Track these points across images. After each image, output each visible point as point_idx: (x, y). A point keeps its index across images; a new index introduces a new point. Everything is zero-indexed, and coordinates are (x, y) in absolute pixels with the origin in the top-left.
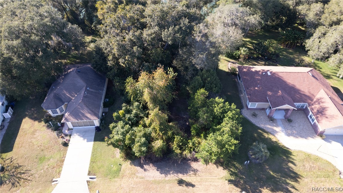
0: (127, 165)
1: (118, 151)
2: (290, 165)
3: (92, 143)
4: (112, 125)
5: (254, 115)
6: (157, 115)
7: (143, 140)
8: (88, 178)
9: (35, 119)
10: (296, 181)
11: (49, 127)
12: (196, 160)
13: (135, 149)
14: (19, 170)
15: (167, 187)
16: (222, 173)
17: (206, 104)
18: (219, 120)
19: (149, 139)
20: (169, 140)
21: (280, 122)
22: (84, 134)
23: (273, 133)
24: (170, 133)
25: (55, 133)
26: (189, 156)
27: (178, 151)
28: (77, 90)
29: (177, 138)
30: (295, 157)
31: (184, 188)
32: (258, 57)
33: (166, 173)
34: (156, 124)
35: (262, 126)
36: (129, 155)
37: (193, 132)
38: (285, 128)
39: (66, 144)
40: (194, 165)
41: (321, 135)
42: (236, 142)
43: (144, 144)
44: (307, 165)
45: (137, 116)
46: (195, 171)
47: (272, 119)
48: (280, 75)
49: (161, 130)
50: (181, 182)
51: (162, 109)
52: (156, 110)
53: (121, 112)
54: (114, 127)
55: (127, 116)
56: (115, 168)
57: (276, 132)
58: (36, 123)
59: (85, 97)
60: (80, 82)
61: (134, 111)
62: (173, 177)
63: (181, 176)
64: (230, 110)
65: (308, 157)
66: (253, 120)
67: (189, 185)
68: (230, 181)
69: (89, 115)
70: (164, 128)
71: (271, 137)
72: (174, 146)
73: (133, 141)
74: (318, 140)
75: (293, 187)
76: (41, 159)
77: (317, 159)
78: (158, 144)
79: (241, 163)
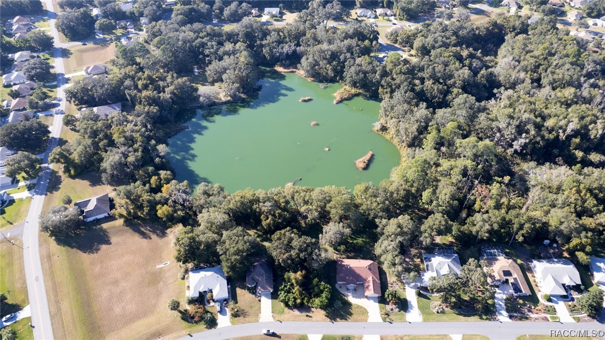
0: (286, 309)
1: (282, 303)
2: (350, 310)
3: (271, 300)
4: (279, 293)
5: (340, 287)
6: (298, 289)
7: (293, 299)
8: (272, 314)
9: (242, 288)
10: (351, 316)
11: (250, 292)
12: (313, 307)
13: (290, 303)
14: (244, 311)
15: (302, 317)
16: (323, 312)
17: (318, 285)
18: (322, 292)
19: (295, 299)
20: (303, 299)
21: (351, 291)
22: (266, 296)
23: (347, 296)
24: (303, 296)
25: (254, 296)
26: (310, 305)
27: (306, 304)
28: (261, 275)
29: (306, 299)
30: (353, 307)
31: (308, 318)
32: (351, 250)
33: (302, 312)
34: (297, 293)
35: (343, 293)
36: (287, 305)
37: (312, 296)
38: (353, 294)
39: (260, 301)
40: (313, 309)
41: (367, 297)
42: (327, 301)
43: (293, 301)
44: (357, 310)
45: (289, 288)
46: (313, 312)
47: (348, 289)
48: (353, 268)
49: (299, 295)
50: (307, 316)
51: (300, 286)
52: (298, 287)
53: (283, 286)
54: (281, 294)
55: (285, 289)
56: (282, 310)
57: (349, 296)
58: (243, 290)
59: (266, 279)
60: (262, 271)
61: (288, 287)
62: (304, 314)
63: (307, 314)
64: (327, 288)
65: (358, 307)
66: (339, 289)
67: (310, 317)
68: (326, 316)
69: (269, 288)
70: (301, 294)
71: (346, 298)
72: (305, 301)
73: (289, 300)
74: (366, 299)
75: (349, 318)
76: (251, 307)
77: (362, 307)
78: (299, 301)
79: (331, 309)
